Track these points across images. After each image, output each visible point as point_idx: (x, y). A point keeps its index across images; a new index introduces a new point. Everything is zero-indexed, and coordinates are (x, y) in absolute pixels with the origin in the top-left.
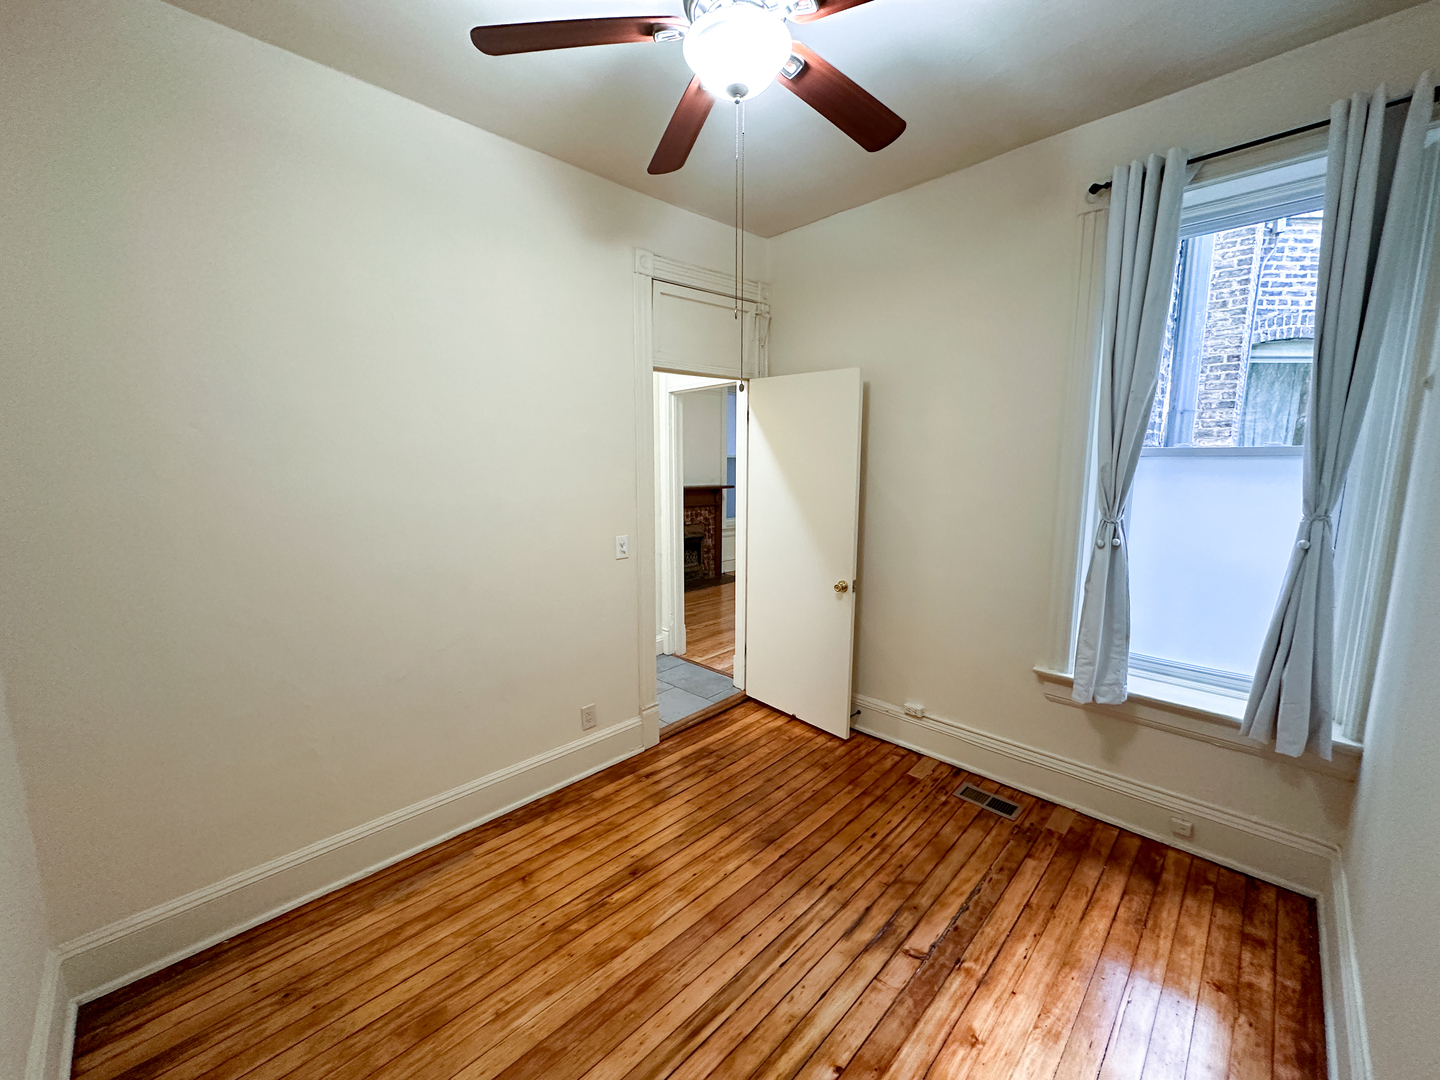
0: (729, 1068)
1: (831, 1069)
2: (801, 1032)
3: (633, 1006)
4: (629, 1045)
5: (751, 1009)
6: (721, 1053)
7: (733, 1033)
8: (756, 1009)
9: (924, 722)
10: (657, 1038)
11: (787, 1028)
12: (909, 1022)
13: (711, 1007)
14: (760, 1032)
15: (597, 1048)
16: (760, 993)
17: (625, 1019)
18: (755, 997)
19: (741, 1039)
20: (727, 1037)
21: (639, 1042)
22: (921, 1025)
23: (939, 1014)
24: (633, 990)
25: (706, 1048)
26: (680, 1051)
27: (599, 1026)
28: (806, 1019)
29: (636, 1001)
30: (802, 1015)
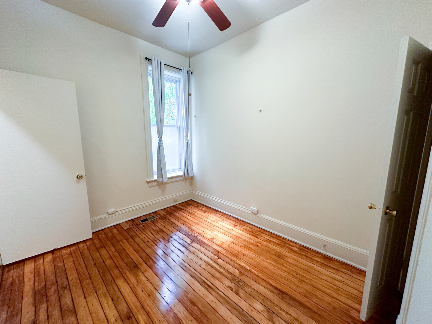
0: (219, 278)
1: (219, 259)
2: (210, 264)
3: (200, 306)
4: (213, 305)
5: (203, 273)
6: (215, 280)
7: (210, 278)
8: (203, 272)
9: (117, 213)
10: (211, 297)
11: (209, 267)
12: (208, 246)
13: (202, 283)
14: (209, 271)
15: (214, 315)
16: (198, 271)
17: (204, 308)
18: (200, 273)
19: (211, 276)
20: (211, 279)
21: (212, 302)
22: (209, 244)
23: (207, 241)
24: (193, 307)
25: (214, 283)
26: (215, 290)
27: (206, 316)
28: (207, 263)
29: (197, 305)
30: (206, 263)
